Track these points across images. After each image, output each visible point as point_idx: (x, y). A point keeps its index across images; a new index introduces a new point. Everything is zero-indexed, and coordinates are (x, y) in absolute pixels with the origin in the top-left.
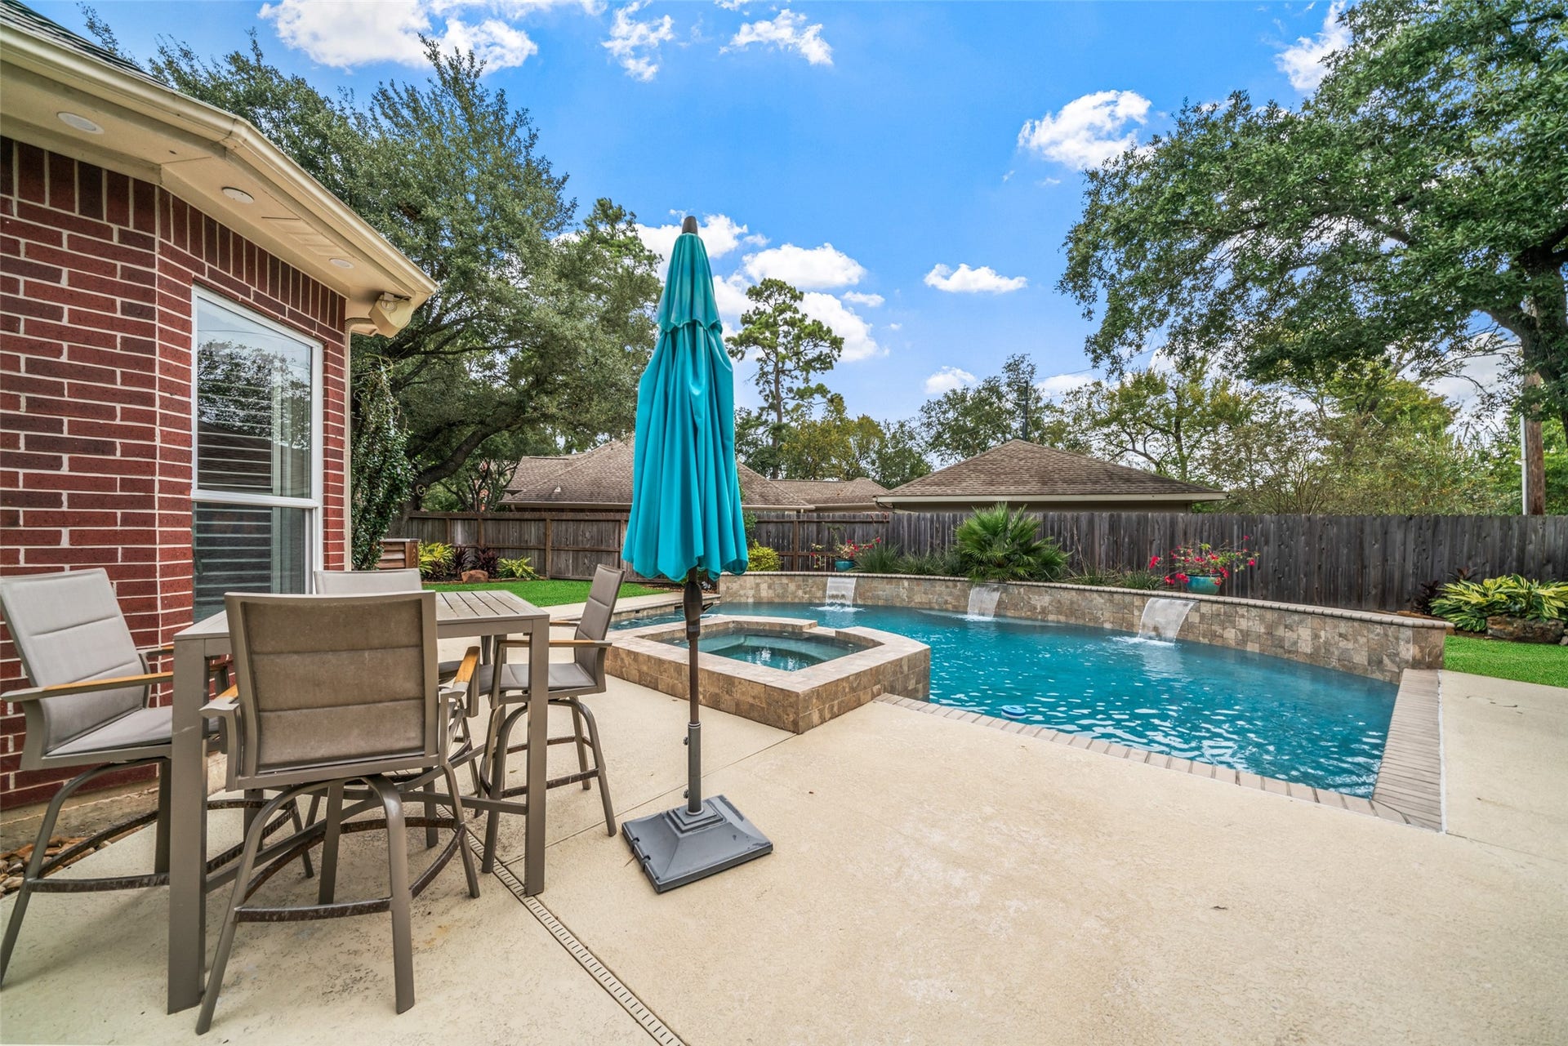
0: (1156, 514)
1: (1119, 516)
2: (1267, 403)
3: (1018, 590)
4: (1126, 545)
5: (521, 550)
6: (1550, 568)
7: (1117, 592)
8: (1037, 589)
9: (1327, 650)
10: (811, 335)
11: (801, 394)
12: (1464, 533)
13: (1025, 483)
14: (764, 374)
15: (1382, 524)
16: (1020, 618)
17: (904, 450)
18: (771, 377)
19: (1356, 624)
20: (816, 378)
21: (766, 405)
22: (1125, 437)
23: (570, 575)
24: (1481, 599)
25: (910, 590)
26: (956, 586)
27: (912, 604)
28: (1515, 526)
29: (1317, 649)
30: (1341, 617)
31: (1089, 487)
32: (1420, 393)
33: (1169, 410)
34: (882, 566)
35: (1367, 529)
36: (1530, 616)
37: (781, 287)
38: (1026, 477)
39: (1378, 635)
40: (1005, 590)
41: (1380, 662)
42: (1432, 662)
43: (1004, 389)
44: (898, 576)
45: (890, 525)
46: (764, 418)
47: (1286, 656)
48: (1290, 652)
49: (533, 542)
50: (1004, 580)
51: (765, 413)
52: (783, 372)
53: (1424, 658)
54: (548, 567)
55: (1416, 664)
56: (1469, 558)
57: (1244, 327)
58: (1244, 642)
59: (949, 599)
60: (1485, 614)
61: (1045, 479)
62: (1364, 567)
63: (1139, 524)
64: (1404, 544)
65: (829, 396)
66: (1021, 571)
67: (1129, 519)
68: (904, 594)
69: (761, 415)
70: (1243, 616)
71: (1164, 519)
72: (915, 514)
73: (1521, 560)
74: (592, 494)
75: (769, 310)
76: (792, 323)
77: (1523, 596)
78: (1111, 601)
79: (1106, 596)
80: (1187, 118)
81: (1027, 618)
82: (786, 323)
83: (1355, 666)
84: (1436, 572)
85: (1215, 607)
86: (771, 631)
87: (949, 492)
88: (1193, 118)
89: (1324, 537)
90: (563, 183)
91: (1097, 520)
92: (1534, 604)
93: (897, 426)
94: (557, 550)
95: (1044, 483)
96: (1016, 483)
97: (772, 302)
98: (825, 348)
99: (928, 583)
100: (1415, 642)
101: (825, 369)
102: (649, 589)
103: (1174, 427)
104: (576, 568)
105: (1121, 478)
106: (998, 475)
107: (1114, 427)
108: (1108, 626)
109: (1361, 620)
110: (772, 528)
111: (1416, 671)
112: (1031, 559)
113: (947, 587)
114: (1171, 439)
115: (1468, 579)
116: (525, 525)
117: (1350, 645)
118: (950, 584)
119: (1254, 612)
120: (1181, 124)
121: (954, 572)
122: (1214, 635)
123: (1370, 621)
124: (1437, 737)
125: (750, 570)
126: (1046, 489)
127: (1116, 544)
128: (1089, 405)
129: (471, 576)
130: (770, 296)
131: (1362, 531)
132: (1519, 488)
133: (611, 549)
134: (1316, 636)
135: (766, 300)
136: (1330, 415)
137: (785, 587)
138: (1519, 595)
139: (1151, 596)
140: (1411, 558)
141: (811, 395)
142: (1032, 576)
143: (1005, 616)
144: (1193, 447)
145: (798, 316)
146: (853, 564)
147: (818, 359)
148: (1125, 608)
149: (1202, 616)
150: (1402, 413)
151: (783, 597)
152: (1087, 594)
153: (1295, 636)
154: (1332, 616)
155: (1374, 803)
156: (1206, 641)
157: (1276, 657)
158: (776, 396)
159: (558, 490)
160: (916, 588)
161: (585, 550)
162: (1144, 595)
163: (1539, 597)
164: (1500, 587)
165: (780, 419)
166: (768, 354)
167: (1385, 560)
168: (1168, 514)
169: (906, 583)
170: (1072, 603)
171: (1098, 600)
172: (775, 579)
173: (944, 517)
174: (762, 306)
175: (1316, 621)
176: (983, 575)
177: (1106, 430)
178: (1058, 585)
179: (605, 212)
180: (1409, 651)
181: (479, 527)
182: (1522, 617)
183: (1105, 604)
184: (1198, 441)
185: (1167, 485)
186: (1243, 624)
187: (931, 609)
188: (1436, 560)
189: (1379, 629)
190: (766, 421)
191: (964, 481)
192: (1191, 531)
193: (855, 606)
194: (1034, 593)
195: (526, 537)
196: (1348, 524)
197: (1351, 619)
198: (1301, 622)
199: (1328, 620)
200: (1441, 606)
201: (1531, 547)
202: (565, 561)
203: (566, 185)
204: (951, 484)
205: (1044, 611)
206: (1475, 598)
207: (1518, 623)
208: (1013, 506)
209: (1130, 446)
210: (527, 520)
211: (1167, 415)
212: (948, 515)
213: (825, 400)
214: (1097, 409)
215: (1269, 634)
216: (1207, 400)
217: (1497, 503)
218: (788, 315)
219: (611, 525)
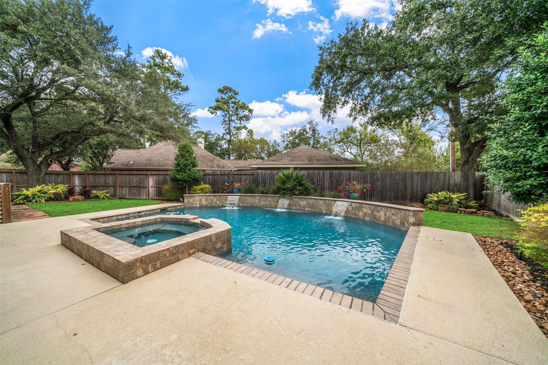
0: (344, 172)
1: (333, 172)
2: (385, 137)
3: (296, 199)
4: (335, 182)
5: (106, 186)
6: (456, 188)
7: (327, 200)
8: (302, 199)
9: (389, 219)
10: (242, 107)
11: (238, 129)
12: (434, 177)
13: (303, 160)
14: (225, 121)
15: (411, 175)
16: (296, 210)
17: (276, 150)
18: (227, 122)
19: (397, 210)
20: (244, 123)
21: (225, 132)
22: (345, 147)
23: (127, 197)
24: (437, 199)
25: (259, 200)
26: (275, 198)
27: (260, 205)
28: (447, 175)
29: (386, 219)
30: (393, 208)
31: (324, 162)
32: (426, 136)
33: (357, 138)
34: (250, 191)
35: (407, 176)
36: (450, 204)
37: (230, 90)
38: (304, 158)
39: (403, 214)
40: (292, 199)
41: (404, 224)
42: (419, 223)
43: (308, 130)
44: (255, 195)
45: (255, 176)
46: (225, 137)
47: (377, 222)
48: (378, 220)
49: (111, 183)
50: (291, 196)
51: (225, 135)
52: (232, 121)
53: (416, 222)
54: (118, 194)
55: (414, 224)
56: (435, 185)
57: (374, 109)
58: (365, 217)
59: (273, 203)
60: (438, 204)
61: (310, 159)
62: (406, 189)
63: (339, 175)
64: (417, 181)
65: (248, 130)
66: (297, 192)
67: (336, 173)
68: (257, 201)
69: (223, 136)
70: (364, 208)
71: (347, 173)
72: (264, 171)
73: (448, 186)
74: (146, 164)
75: (226, 98)
76: (234, 103)
77: (448, 198)
78: (325, 203)
79: (323, 201)
80: (348, 26)
81: (298, 210)
82: (232, 102)
83: (396, 225)
84: (426, 191)
85: (356, 204)
86: (176, 221)
87: (277, 163)
88: (350, 27)
89: (395, 179)
90: (110, 29)
91: (325, 174)
92: (451, 200)
93: (274, 142)
94: (122, 187)
95: (310, 161)
96: (300, 160)
97: (227, 95)
98: (246, 113)
99: (265, 197)
100: (414, 217)
101: (247, 120)
102: (158, 202)
103: (359, 144)
104: (130, 194)
105: (334, 159)
106: (295, 158)
107: (341, 144)
108: (324, 212)
109: (398, 209)
110: (210, 177)
111: (413, 227)
112: (300, 188)
113: (272, 199)
114: (359, 148)
115: (434, 193)
116: (107, 177)
117: (395, 218)
118: (273, 197)
119: (368, 206)
120: (347, 29)
121: (275, 193)
122: (356, 214)
123: (401, 209)
124: (412, 259)
125: (199, 193)
126: (310, 163)
127: (332, 182)
128: (334, 136)
129: (74, 199)
130: (227, 92)
131: (406, 177)
132: (450, 164)
133: (145, 186)
134: (385, 215)
135: (225, 94)
136: (403, 142)
137: (212, 200)
138: (447, 197)
139: (337, 201)
140: (419, 186)
141: (241, 129)
142: (300, 194)
143: (292, 209)
144: (365, 151)
145: (237, 101)
146: (239, 191)
147: (244, 116)
148: (329, 205)
149: (353, 208)
150: (422, 141)
151: (211, 204)
152: (318, 200)
153: (379, 214)
154: (390, 207)
155: (375, 304)
156: (354, 217)
157: (374, 222)
158: (229, 129)
159: (132, 162)
160: (261, 199)
161: (134, 187)
162: (335, 200)
163: (452, 198)
164: (442, 194)
165: (231, 138)
166: (226, 114)
167: (412, 186)
168: (348, 172)
169: (258, 198)
170: (313, 204)
171: (321, 202)
172: (208, 197)
173: (274, 173)
174: (224, 96)
175: (386, 209)
176: (284, 194)
177: (339, 145)
178: (308, 197)
179: (159, 54)
180: (412, 220)
181: (86, 177)
182: (448, 204)
183: (323, 204)
184: (366, 149)
185: (349, 162)
186: (365, 210)
187: (267, 207)
188: (426, 186)
189: (403, 212)
190: (226, 138)
191: (283, 159)
192: (355, 178)
193: (237, 207)
194: (301, 200)
195: (108, 181)
196: (402, 175)
197: (395, 208)
198: (381, 209)
199: (389, 209)
200: (427, 201)
201: (451, 182)
202: (125, 191)
203: (112, 30)
204: (278, 160)
205: (304, 207)
206: (436, 199)
207: (447, 206)
208: (295, 169)
209: (347, 150)
210: (108, 174)
211: (357, 140)
212: (275, 172)
213: (246, 131)
214: (337, 138)
215: (372, 214)
216: (368, 135)
217: (444, 168)
218: (233, 100)
219: (145, 176)
